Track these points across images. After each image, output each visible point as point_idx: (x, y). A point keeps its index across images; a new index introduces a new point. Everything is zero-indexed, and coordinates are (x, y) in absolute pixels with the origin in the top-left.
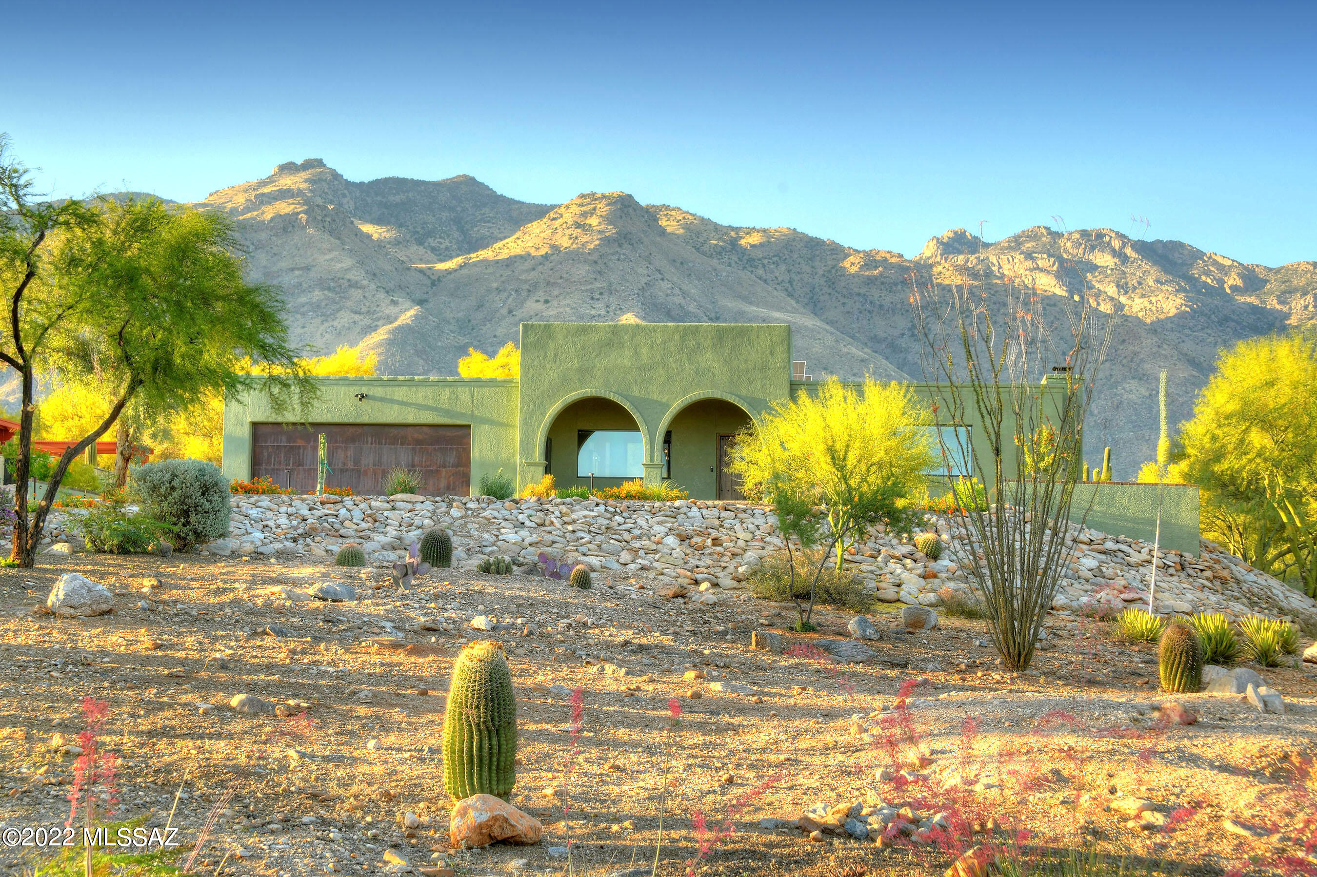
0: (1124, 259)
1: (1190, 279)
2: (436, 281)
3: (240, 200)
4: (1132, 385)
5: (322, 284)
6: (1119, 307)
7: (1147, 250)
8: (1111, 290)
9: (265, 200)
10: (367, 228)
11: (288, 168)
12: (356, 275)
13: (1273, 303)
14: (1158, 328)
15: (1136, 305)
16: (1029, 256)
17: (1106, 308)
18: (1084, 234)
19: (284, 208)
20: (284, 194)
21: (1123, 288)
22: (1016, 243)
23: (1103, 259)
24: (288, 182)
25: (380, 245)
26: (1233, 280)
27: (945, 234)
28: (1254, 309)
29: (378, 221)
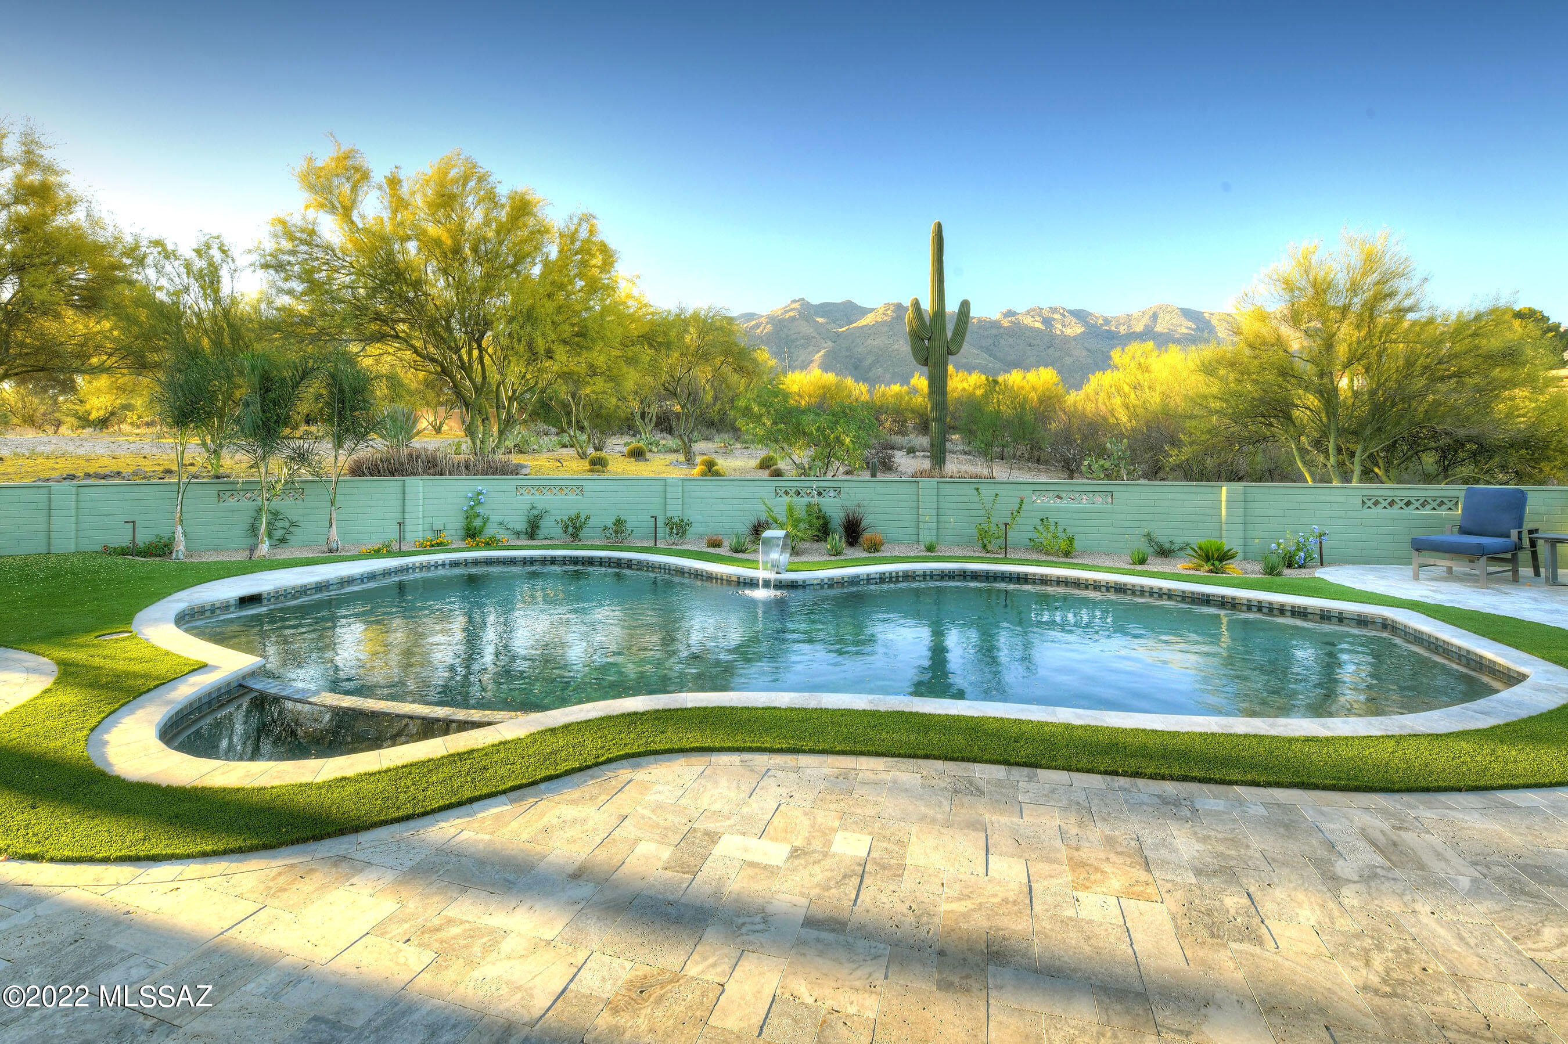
0: (1064, 316)
1: (1087, 322)
2: (839, 335)
3: (779, 313)
4: (1067, 358)
5: (803, 338)
6: (1062, 332)
7: (1071, 312)
8: (1060, 327)
9: (786, 312)
10: (819, 320)
11: (794, 301)
12: (814, 334)
13: (1113, 328)
14: (1075, 338)
15: (1068, 332)
16: (1032, 317)
17: (1058, 333)
18: (1051, 308)
19: (792, 314)
20: (792, 310)
21: (1064, 326)
22: (1028, 313)
23: (1057, 316)
24: (793, 306)
25: (822, 324)
26: (1100, 321)
27: (1005, 311)
28: (1107, 331)
29: (822, 317)
